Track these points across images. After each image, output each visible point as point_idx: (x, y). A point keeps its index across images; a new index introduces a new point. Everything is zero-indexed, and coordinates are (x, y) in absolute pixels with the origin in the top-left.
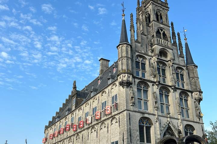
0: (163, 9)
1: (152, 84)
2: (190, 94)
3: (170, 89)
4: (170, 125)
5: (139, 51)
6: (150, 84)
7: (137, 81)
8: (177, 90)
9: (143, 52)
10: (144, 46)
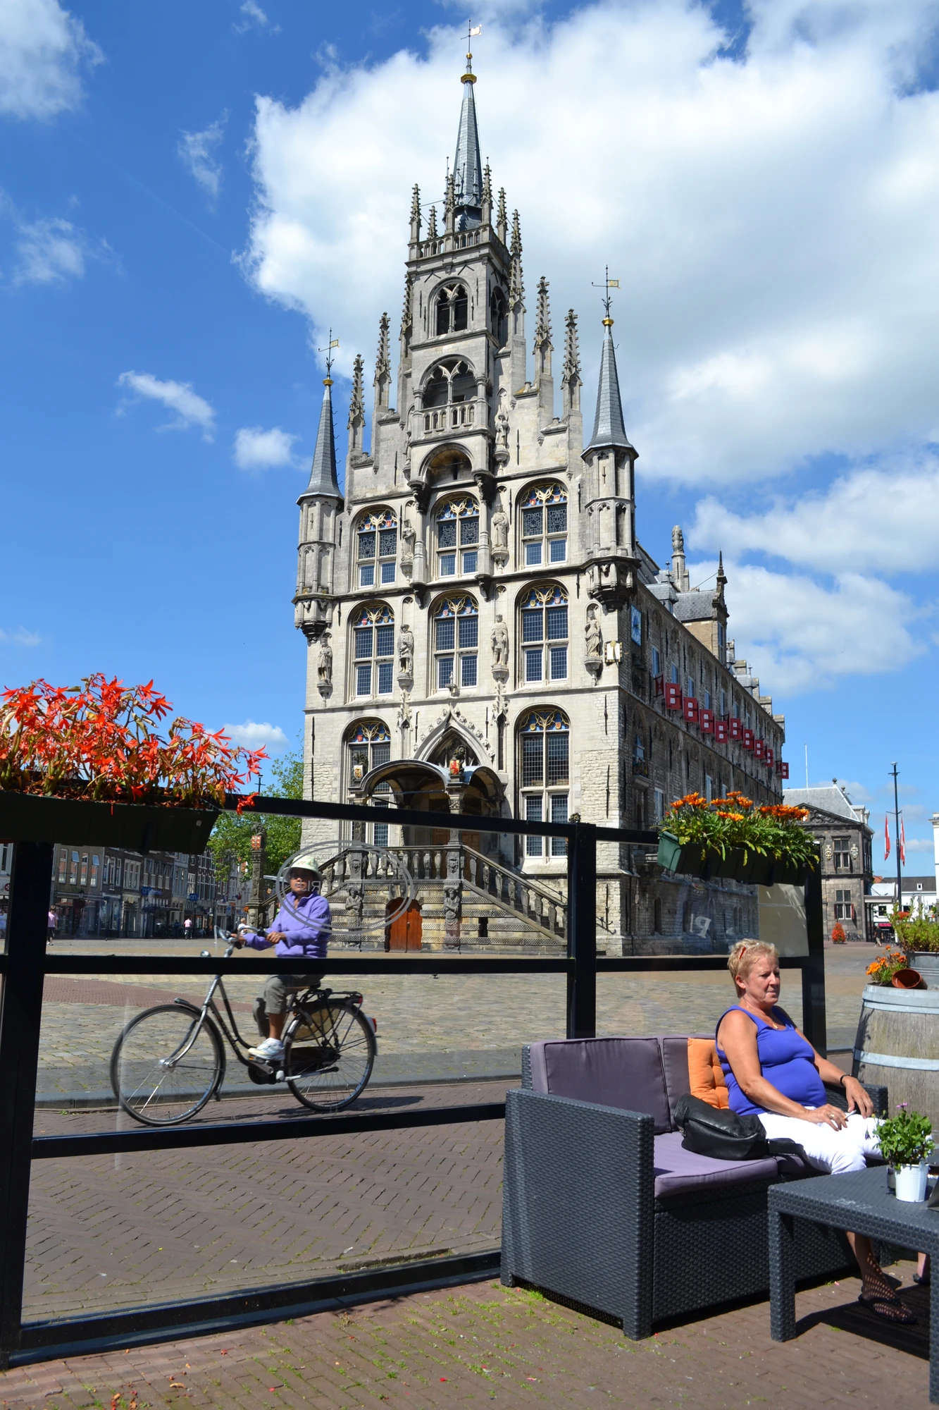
0: (465, 263)
1: (402, 598)
2: (568, 581)
3: (476, 591)
4: (453, 724)
5: (369, 495)
6: (395, 602)
7: (347, 607)
8: (508, 586)
9: (382, 491)
10: (385, 467)
